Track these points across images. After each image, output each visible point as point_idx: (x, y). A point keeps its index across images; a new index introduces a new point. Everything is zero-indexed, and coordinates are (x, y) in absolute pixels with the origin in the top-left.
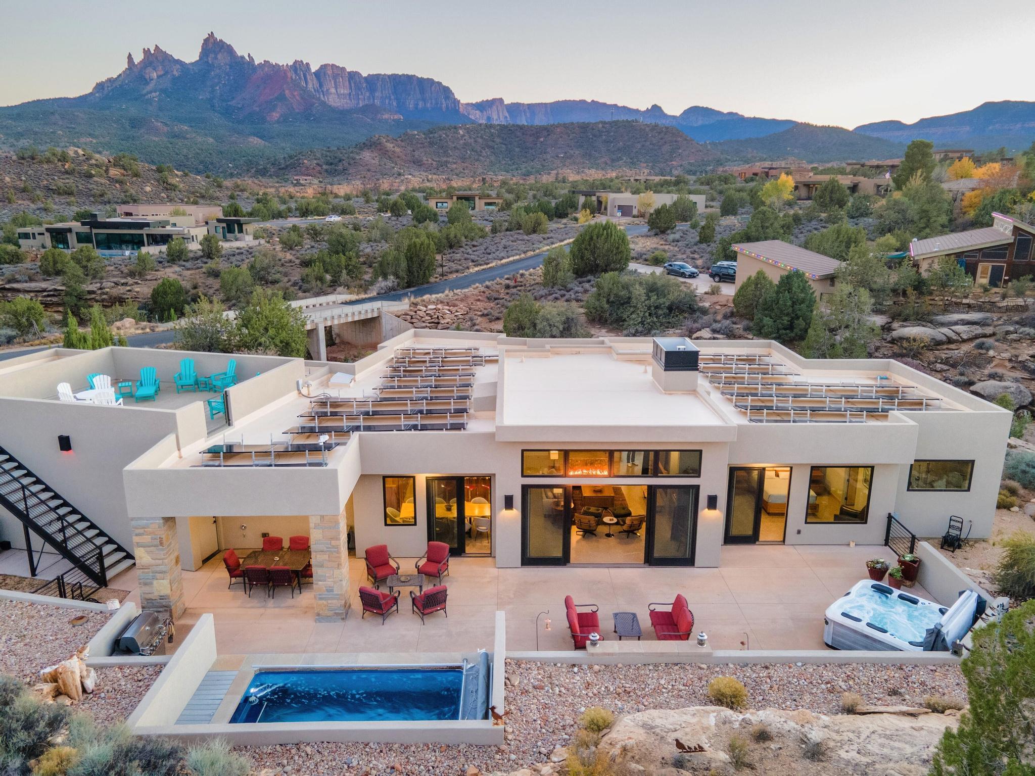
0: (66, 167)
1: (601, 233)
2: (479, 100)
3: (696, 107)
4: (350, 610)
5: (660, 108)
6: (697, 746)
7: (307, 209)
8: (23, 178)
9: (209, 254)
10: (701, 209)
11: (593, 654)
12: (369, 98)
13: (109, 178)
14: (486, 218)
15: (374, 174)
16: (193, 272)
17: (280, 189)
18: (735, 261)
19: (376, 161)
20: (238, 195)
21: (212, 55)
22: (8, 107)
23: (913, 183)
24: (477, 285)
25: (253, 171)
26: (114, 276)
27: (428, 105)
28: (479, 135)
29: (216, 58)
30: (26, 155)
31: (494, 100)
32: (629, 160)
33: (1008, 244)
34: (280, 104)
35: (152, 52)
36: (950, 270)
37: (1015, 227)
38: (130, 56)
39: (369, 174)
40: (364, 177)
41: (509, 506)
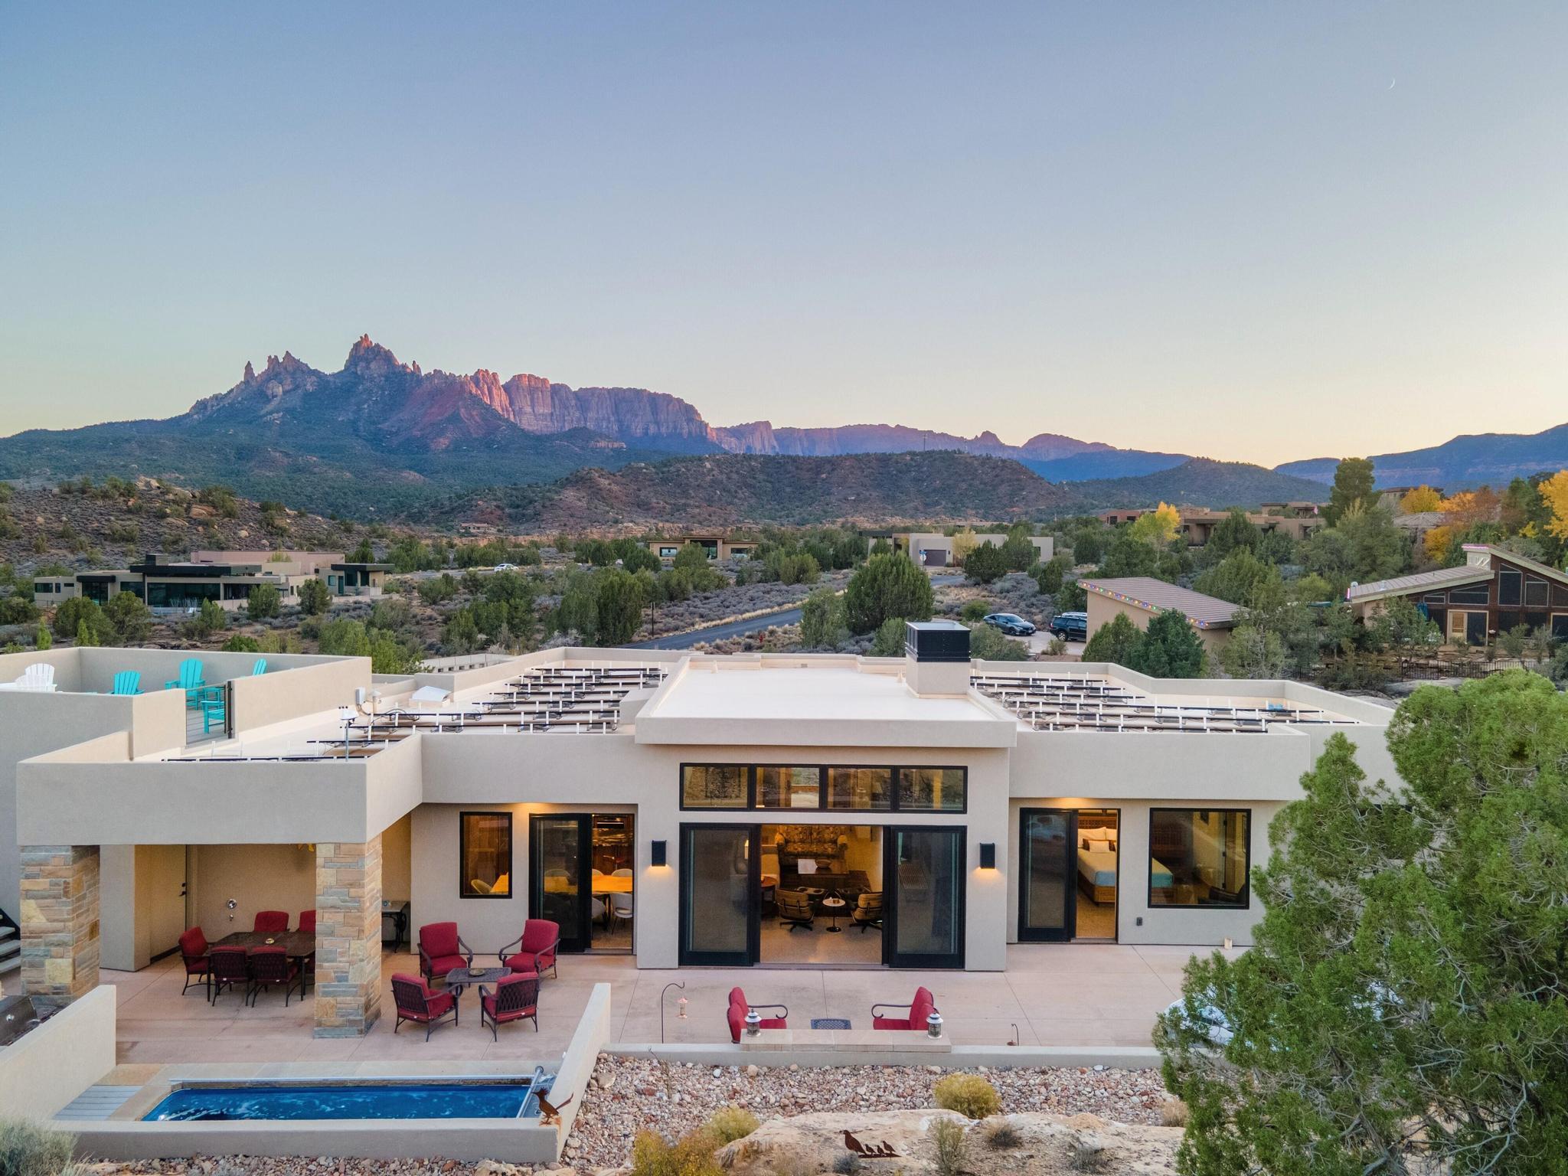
0: (130, 503)
1: (888, 570)
2: (736, 424)
3: (1047, 436)
4: (377, 1023)
5: (994, 436)
6: (882, 1146)
7: (470, 558)
8: (64, 519)
9: (311, 607)
10: (1046, 556)
11: (748, 1047)
12: (579, 420)
13: (190, 520)
14: (731, 567)
15: (579, 520)
16: (283, 631)
17: (439, 541)
18: (1085, 610)
19: (584, 504)
20: (373, 543)
21: (362, 364)
22: (63, 432)
23: (1350, 516)
24: (703, 643)
25: (403, 516)
26: (162, 637)
27: (663, 430)
28: (734, 470)
29: (368, 368)
30: (73, 488)
31: (757, 425)
32: (950, 505)
33: (1487, 581)
34: (451, 426)
35: (281, 360)
36: (1403, 615)
37: (1493, 557)
38: (249, 367)
39: (572, 520)
40: (565, 525)
41: (659, 860)
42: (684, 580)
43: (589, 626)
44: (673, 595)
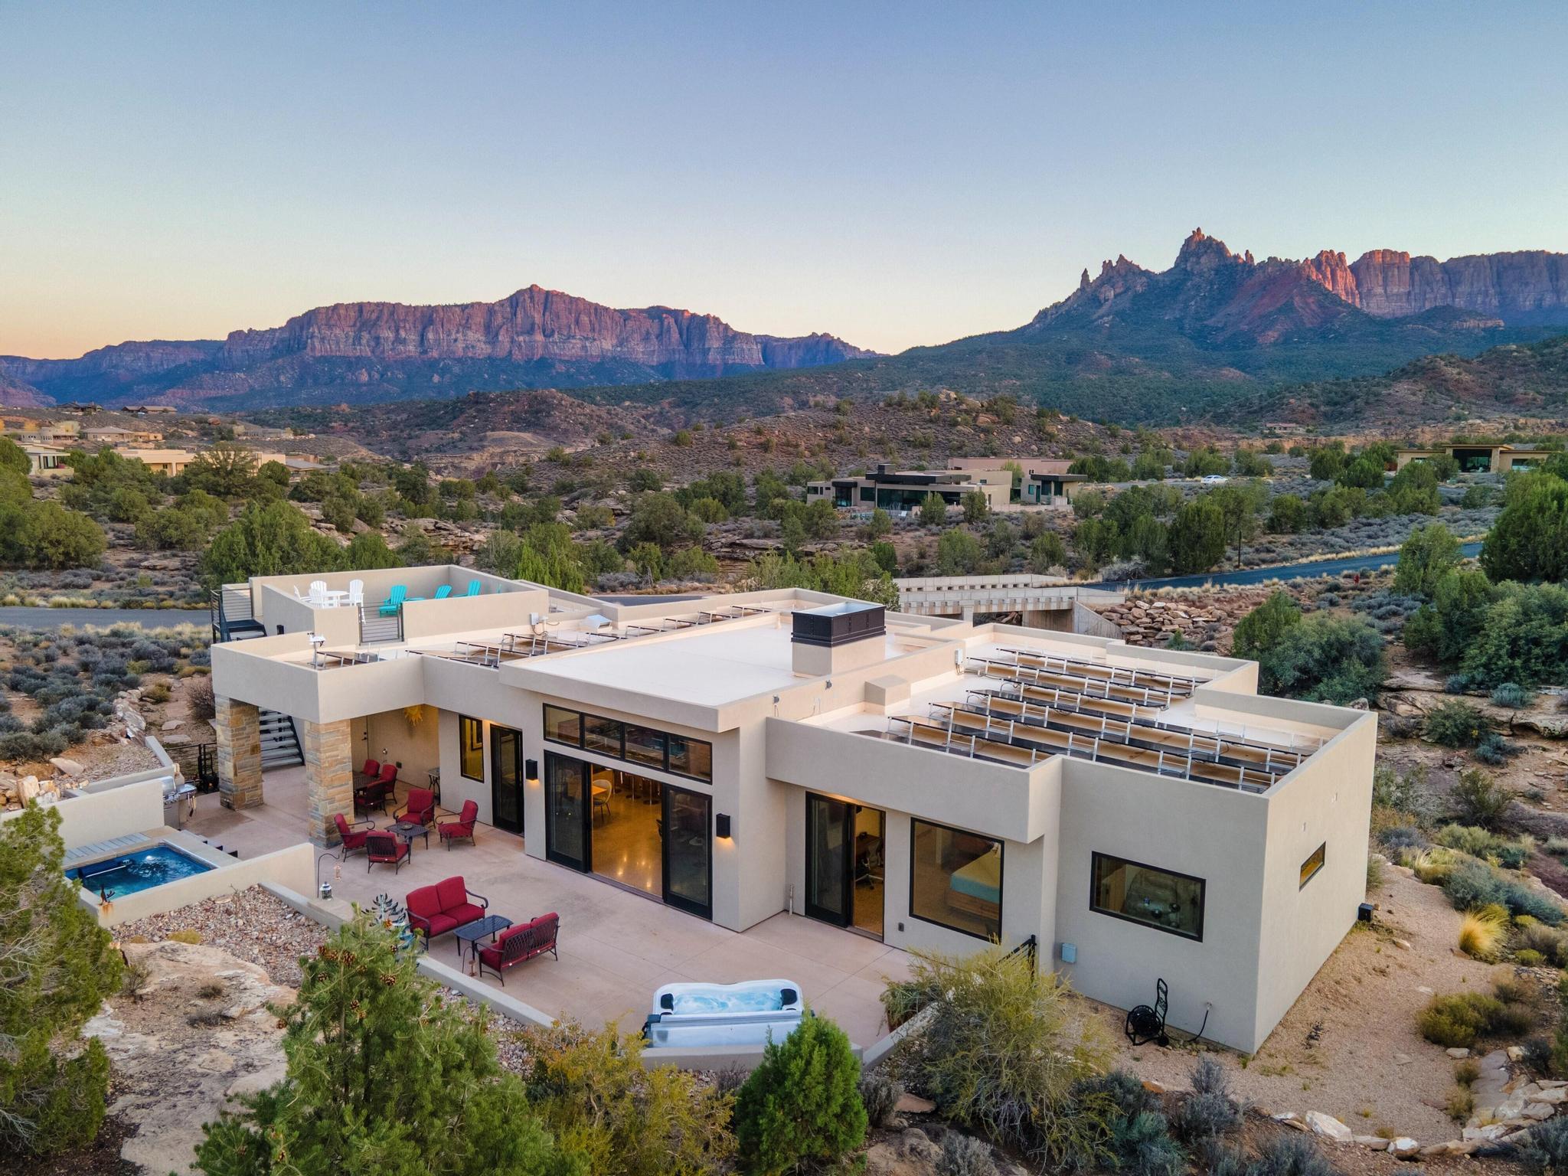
0: (932, 414)
8: (883, 428)
9: (971, 517)
12: (1445, 296)
13: (975, 427)
17: (1240, 443)
21: (1193, 260)
25: (1208, 416)
29: (1198, 263)
30: (894, 401)
34: (1282, 318)
35: (1114, 264)
38: (1085, 274)
39: (1399, 418)
40: (1390, 424)
41: (533, 775)
42: (1340, 504)
43: (1156, 553)
44: (1324, 520)
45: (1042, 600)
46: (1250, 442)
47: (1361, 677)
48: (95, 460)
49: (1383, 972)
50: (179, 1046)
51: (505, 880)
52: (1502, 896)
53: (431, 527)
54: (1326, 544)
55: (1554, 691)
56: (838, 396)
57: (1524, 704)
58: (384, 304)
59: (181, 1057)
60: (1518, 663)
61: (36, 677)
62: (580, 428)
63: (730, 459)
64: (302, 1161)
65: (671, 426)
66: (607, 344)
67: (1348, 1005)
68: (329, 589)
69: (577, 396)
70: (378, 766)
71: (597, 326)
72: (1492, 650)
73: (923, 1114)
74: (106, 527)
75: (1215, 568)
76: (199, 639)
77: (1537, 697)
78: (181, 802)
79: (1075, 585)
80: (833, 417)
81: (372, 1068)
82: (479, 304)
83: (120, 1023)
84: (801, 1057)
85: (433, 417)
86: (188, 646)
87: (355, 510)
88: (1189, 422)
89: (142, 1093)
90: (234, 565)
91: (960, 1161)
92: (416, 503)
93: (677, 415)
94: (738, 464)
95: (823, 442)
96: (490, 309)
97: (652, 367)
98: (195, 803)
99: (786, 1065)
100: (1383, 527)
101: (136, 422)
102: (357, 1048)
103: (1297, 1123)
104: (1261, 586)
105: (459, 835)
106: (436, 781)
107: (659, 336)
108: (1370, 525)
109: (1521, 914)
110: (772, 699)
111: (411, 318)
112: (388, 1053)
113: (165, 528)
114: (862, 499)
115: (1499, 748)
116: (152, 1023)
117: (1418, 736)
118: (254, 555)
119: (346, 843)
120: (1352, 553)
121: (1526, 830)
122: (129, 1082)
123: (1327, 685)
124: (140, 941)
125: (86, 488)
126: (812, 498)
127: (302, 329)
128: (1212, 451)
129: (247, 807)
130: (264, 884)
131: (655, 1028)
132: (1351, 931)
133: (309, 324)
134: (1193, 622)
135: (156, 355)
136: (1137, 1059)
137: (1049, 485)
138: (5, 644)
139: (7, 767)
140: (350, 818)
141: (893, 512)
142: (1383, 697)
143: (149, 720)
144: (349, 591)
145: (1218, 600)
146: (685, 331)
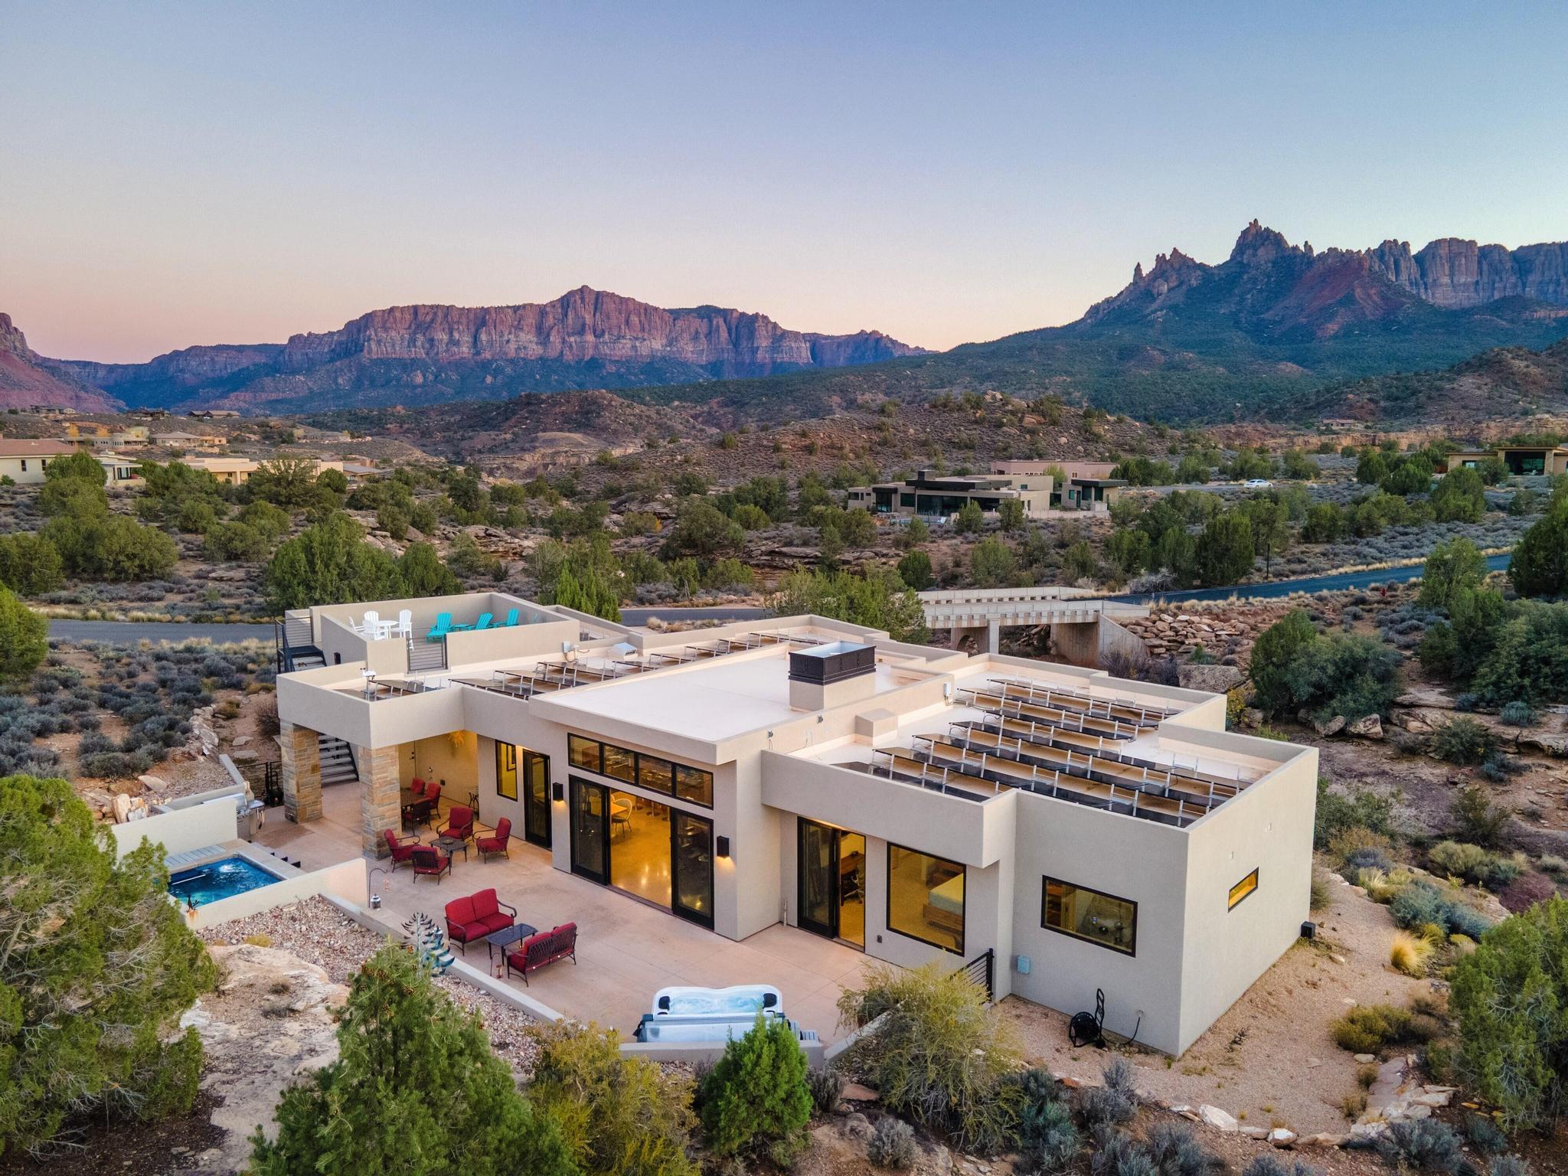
0: (977, 415)
8: (928, 430)
9: (1007, 525)
12: (1515, 286)
13: (1021, 428)
15: (1473, 413)
17: (1295, 440)
19: (1484, 392)
21: (1250, 252)
25: (1263, 413)
29: (1255, 255)
30: (939, 403)
34: (1343, 310)
35: (1168, 258)
38: (1138, 269)
39: (1463, 412)
40: (1453, 419)
41: (559, 796)
42: (1376, 514)
43: (1184, 565)
44: (1360, 530)
45: (1068, 613)
46: (1306, 439)
47: (1374, 693)
48: (166, 471)
49: (1314, 985)
50: (256, 1034)
51: (534, 891)
52: (1441, 916)
53: (482, 534)
54: (1358, 554)
55: (1561, 709)
56: (886, 394)
57: (1530, 722)
58: (438, 306)
59: (257, 1042)
60: (1527, 681)
61: (121, 695)
62: (630, 429)
63: (775, 461)
64: (350, 1116)
65: (718, 426)
66: (656, 344)
67: (1275, 1015)
68: (381, 618)
69: (627, 397)
70: (424, 784)
71: (646, 326)
72: (1501, 669)
73: (869, 1101)
74: (178, 537)
75: (1243, 580)
76: (264, 654)
77: (1543, 716)
78: (251, 816)
79: (1103, 598)
80: (877, 419)
81: (400, 1053)
82: (531, 305)
83: (207, 1014)
84: (753, 1052)
85: (485, 418)
86: (253, 661)
87: (409, 518)
88: (1243, 418)
89: (226, 1072)
90: (295, 582)
91: (885, 1139)
92: (468, 510)
93: (725, 414)
94: (783, 467)
95: (867, 445)
96: (542, 311)
97: (701, 366)
98: (263, 817)
99: (741, 1057)
100: (1420, 537)
101: (201, 427)
102: (389, 1037)
103: (1191, 1116)
104: (1286, 599)
105: (494, 850)
106: (475, 798)
107: (709, 335)
108: (1407, 534)
109: (1457, 933)
110: (767, 734)
111: (464, 321)
112: (409, 1042)
113: (231, 540)
114: (902, 505)
115: (1503, 766)
116: (234, 1014)
117: (1426, 753)
118: (314, 572)
119: (394, 856)
120: (1384, 565)
121: (1521, 847)
122: (216, 1063)
123: (1340, 701)
124: (221, 944)
125: (158, 499)
126: (853, 504)
127: (359, 331)
128: (1261, 451)
129: (308, 820)
130: (323, 894)
131: (649, 1025)
132: (1293, 947)
133: (367, 327)
134: (1217, 636)
135: (221, 359)
136: (1075, 1059)
137: (1089, 490)
138: (90, 660)
139: (101, 784)
140: (398, 833)
141: (932, 518)
142: (1396, 713)
143: (222, 736)
144: (398, 619)
145: (1242, 613)
146: (734, 330)
